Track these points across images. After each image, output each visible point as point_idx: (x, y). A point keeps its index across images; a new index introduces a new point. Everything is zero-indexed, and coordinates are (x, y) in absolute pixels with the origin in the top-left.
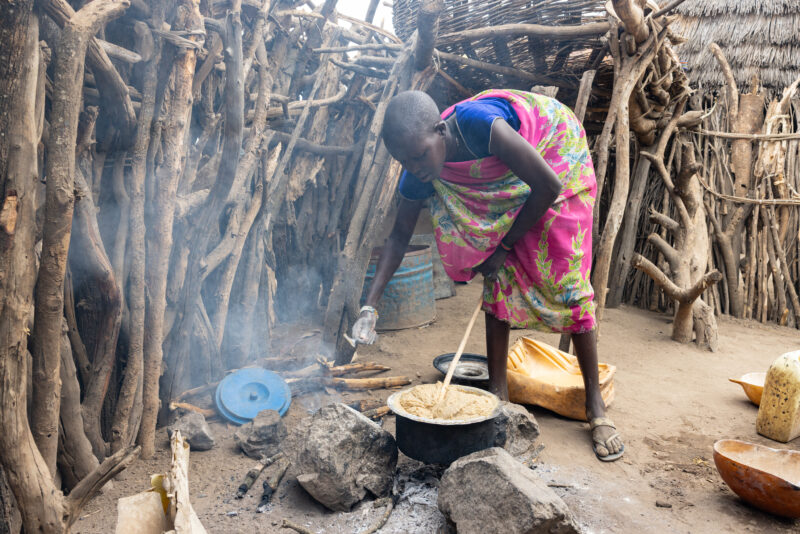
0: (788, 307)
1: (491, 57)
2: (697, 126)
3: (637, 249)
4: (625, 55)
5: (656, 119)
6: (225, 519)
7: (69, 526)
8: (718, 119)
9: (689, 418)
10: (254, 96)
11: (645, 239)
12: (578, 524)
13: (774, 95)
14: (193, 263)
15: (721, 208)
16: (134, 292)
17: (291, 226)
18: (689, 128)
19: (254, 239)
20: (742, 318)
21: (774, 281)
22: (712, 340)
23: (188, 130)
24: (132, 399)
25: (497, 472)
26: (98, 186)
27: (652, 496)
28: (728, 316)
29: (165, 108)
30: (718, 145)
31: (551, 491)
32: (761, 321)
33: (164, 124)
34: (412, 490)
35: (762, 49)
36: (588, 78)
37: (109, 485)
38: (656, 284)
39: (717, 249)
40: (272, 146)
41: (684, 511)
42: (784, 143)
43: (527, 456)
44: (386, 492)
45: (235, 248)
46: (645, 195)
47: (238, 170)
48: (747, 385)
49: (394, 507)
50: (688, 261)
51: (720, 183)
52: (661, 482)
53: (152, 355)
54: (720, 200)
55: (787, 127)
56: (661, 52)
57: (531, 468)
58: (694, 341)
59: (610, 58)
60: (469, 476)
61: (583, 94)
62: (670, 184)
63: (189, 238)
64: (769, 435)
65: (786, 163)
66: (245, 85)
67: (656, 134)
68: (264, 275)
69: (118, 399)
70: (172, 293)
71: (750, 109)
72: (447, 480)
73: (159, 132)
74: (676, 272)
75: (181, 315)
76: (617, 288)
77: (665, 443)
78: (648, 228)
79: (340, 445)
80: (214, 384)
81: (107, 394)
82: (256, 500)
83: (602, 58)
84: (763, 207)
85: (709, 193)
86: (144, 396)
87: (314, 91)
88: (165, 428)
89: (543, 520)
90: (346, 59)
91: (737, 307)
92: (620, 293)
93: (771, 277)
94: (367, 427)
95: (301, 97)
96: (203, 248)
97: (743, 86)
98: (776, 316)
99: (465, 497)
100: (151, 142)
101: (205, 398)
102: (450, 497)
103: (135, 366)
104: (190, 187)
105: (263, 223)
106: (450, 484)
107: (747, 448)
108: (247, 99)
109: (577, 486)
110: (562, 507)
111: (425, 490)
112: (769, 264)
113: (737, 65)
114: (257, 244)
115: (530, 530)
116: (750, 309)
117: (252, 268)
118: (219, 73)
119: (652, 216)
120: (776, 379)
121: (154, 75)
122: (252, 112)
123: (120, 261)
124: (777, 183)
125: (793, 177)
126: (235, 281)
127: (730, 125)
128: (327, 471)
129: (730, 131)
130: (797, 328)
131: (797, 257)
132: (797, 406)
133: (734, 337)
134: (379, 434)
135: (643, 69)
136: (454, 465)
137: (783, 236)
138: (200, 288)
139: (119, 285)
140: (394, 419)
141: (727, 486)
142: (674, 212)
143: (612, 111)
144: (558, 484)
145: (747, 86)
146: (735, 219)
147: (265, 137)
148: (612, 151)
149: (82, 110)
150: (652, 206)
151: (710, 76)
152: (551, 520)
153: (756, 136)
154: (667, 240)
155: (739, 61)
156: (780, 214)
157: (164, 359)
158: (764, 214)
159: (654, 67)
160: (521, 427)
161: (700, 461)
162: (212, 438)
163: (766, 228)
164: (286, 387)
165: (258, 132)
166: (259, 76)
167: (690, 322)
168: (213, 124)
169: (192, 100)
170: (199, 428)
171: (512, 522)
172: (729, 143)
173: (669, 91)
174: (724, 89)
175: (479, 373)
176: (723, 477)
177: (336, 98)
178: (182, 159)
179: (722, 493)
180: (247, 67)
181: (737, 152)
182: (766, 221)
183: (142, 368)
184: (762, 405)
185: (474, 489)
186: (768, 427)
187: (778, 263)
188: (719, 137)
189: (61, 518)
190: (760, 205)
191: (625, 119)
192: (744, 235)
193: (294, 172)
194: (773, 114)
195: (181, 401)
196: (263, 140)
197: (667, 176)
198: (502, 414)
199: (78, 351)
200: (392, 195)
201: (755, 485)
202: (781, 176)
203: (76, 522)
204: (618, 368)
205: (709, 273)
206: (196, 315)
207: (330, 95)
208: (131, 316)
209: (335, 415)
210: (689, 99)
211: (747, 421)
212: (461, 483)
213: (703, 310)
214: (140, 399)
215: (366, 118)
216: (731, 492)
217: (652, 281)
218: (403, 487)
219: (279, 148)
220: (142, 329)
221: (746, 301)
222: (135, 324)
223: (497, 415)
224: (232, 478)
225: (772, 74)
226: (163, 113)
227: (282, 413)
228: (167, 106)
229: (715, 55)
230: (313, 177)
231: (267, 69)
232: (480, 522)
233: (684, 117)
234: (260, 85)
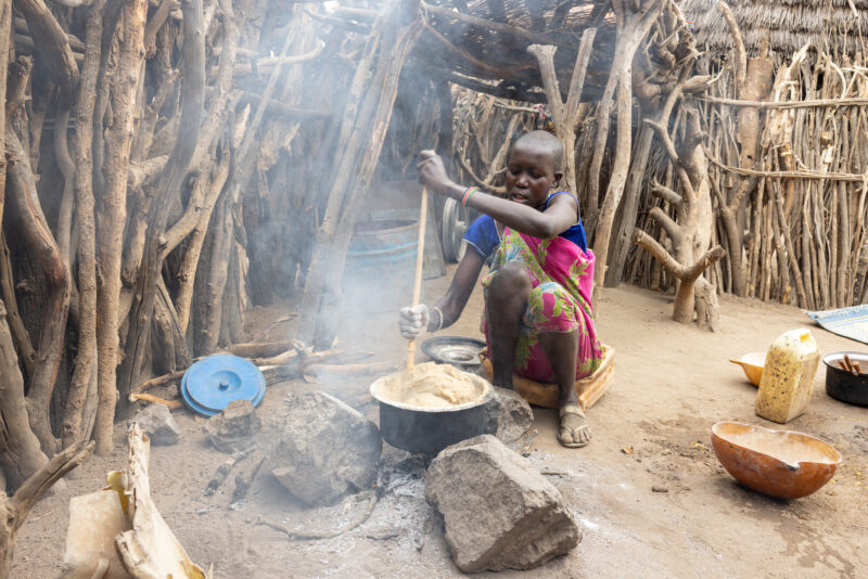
0: (791, 285)
1: (483, 12)
2: (703, 92)
3: (638, 225)
4: (628, 12)
5: (661, 84)
6: (193, 518)
7: (16, 529)
8: (725, 85)
9: (688, 401)
10: (218, 50)
11: (647, 214)
12: (572, 512)
13: (783, 58)
14: (151, 239)
15: (726, 182)
16: (83, 271)
17: (264, 199)
18: (695, 95)
19: (221, 212)
20: (745, 296)
21: (778, 258)
22: (713, 319)
23: (142, 88)
24: (84, 390)
25: (487, 460)
26: (36, 150)
27: (648, 481)
28: (730, 294)
29: (112, 61)
30: (724, 113)
31: (544, 478)
32: (763, 300)
33: (112, 80)
34: (397, 481)
35: (773, 9)
36: (589, 36)
37: (61, 484)
38: (657, 261)
39: (721, 224)
40: (239, 109)
41: (680, 496)
42: (793, 111)
43: (519, 444)
44: (369, 483)
45: (199, 222)
46: (647, 167)
47: (200, 134)
48: (747, 365)
49: (378, 500)
50: (691, 237)
51: (726, 154)
52: (658, 466)
53: (106, 341)
54: (725, 172)
55: (796, 95)
56: (667, 9)
57: (524, 455)
58: (695, 321)
59: (612, 15)
60: (457, 465)
61: (583, 55)
62: (674, 154)
63: (146, 211)
64: (768, 416)
65: (793, 132)
66: (207, 37)
67: (661, 100)
68: (234, 253)
69: (68, 391)
70: (127, 272)
71: (758, 74)
72: (434, 470)
73: (108, 90)
74: (678, 248)
75: (139, 298)
76: (617, 266)
77: (663, 427)
78: (650, 202)
79: (319, 436)
80: (179, 373)
81: (56, 385)
82: (228, 497)
83: (604, 15)
84: (769, 179)
85: (714, 164)
86: (100, 387)
87: (287, 46)
88: (125, 422)
89: (535, 509)
90: (322, 10)
91: (740, 286)
92: (620, 271)
93: (775, 254)
94: (349, 416)
95: (272, 53)
96: (163, 222)
97: (752, 49)
98: (778, 294)
99: (454, 487)
100: (97, 100)
101: (170, 389)
102: (438, 488)
103: (88, 354)
104: (145, 153)
105: (230, 195)
106: (438, 474)
107: (745, 429)
108: (210, 54)
109: (571, 473)
110: (555, 495)
111: (412, 481)
112: (773, 240)
113: (747, 26)
114: (224, 219)
115: (521, 519)
116: (753, 288)
117: (219, 245)
118: (176, 22)
119: (655, 189)
120: (777, 359)
121: (98, 21)
122: (215, 68)
123: (66, 236)
124: (783, 154)
125: (800, 148)
126: (200, 261)
127: (738, 91)
128: (304, 463)
129: (737, 99)
130: (799, 306)
131: (802, 232)
132: (796, 386)
133: (736, 316)
134: (361, 423)
135: (648, 28)
136: (442, 454)
137: (788, 209)
138: (160, 268)
139: (66, 263)
140: (378, 407)
141: (724, 469)
142: (678, 185)
143: (614, 74)
144: (551, 472)
145: (757, 49)
146: (740, 193)
147: (232, 98)
148: (614, 118)
149: (13, 61)
150: (655, 178)
151: (719, 37)
152: (543, 509)
153: (763, 103)
154: (670, 215)
155: (749, 21)
156: (786, 187)
157: (121, 345)
158: (770, 187)
159: (659, 26)
160: (514, 413)
161: (697, 445)
162: (177, 432)
163: (771, 202)
164: (261, 376)
165: (223, 92)
166: (223, 27)
167: (691, 301)
168: (171, 81)
169: (144, 52)
170: (163, 421)
171: (503, 513)
172: (736, 111)
173: (675, 53)
174: (732, 52)
175: (470, 357)
176: (720, 460)
177: (311, 55)
178: (136, 121)
179: (718, 477)
180: (209, 16)
181: (744, 121)
182: (771, 195)
183: (96, 354)
184: (761, 387)
185: (463, 479)
186: (767, 408)
187: (782, 239)
188: (725, 104)
189: (5, 522)
190: (766, 178)
191: (627, 83)
192: (748, 210)
193: (266, 139)
194: (782, 80)
195: (142, 392)
196: (229, 101)
197: (671, 146)
198: (493, 400)
199: (20, 338)
200: (375, 164)
201: (752, 466)
202: (788, 146)
203: (23, 526)
204: (617, 350)
205: (712, 250)
206: (156, 297)
207: (306, 52)
208: (80, 299)
209: (314, 404)
210: (696, 62)
211: (746, 403)
212: (449, 473)
213: (705, 289)
214: (94, 390)
215: (346, 78)
216: (727, 475)
217: (654, 259)
218: (388, 479)
219: (247, 110)
220: (94, 312)
221: (749, 279)
222: (86, 307)
223: (488, 400)
224: (201, 474)
225: (782, 37)
226: (111, 67)
227: (256, 403)
228: (115, 58)
229: (724, 15)
230: (287, 144)
231: (233, 19)
232: (470, 512)
233: (690, 82)
234: (224, 37)
